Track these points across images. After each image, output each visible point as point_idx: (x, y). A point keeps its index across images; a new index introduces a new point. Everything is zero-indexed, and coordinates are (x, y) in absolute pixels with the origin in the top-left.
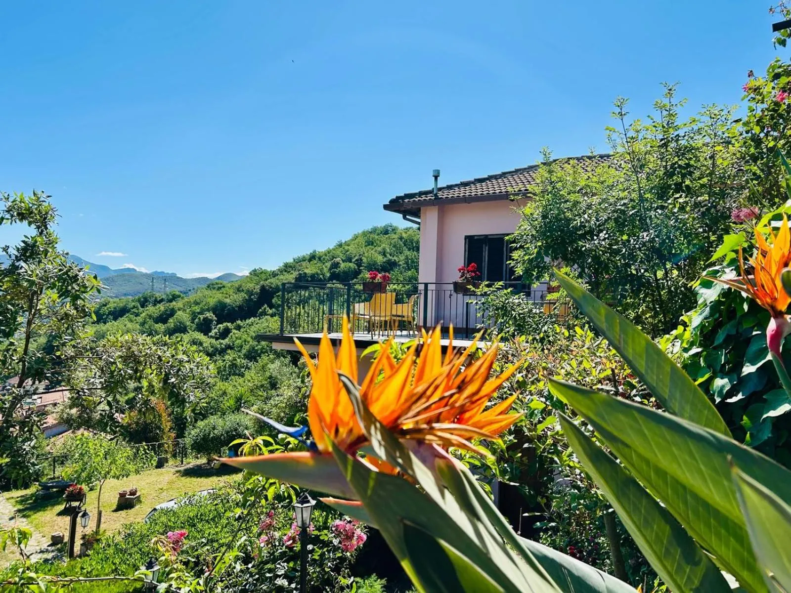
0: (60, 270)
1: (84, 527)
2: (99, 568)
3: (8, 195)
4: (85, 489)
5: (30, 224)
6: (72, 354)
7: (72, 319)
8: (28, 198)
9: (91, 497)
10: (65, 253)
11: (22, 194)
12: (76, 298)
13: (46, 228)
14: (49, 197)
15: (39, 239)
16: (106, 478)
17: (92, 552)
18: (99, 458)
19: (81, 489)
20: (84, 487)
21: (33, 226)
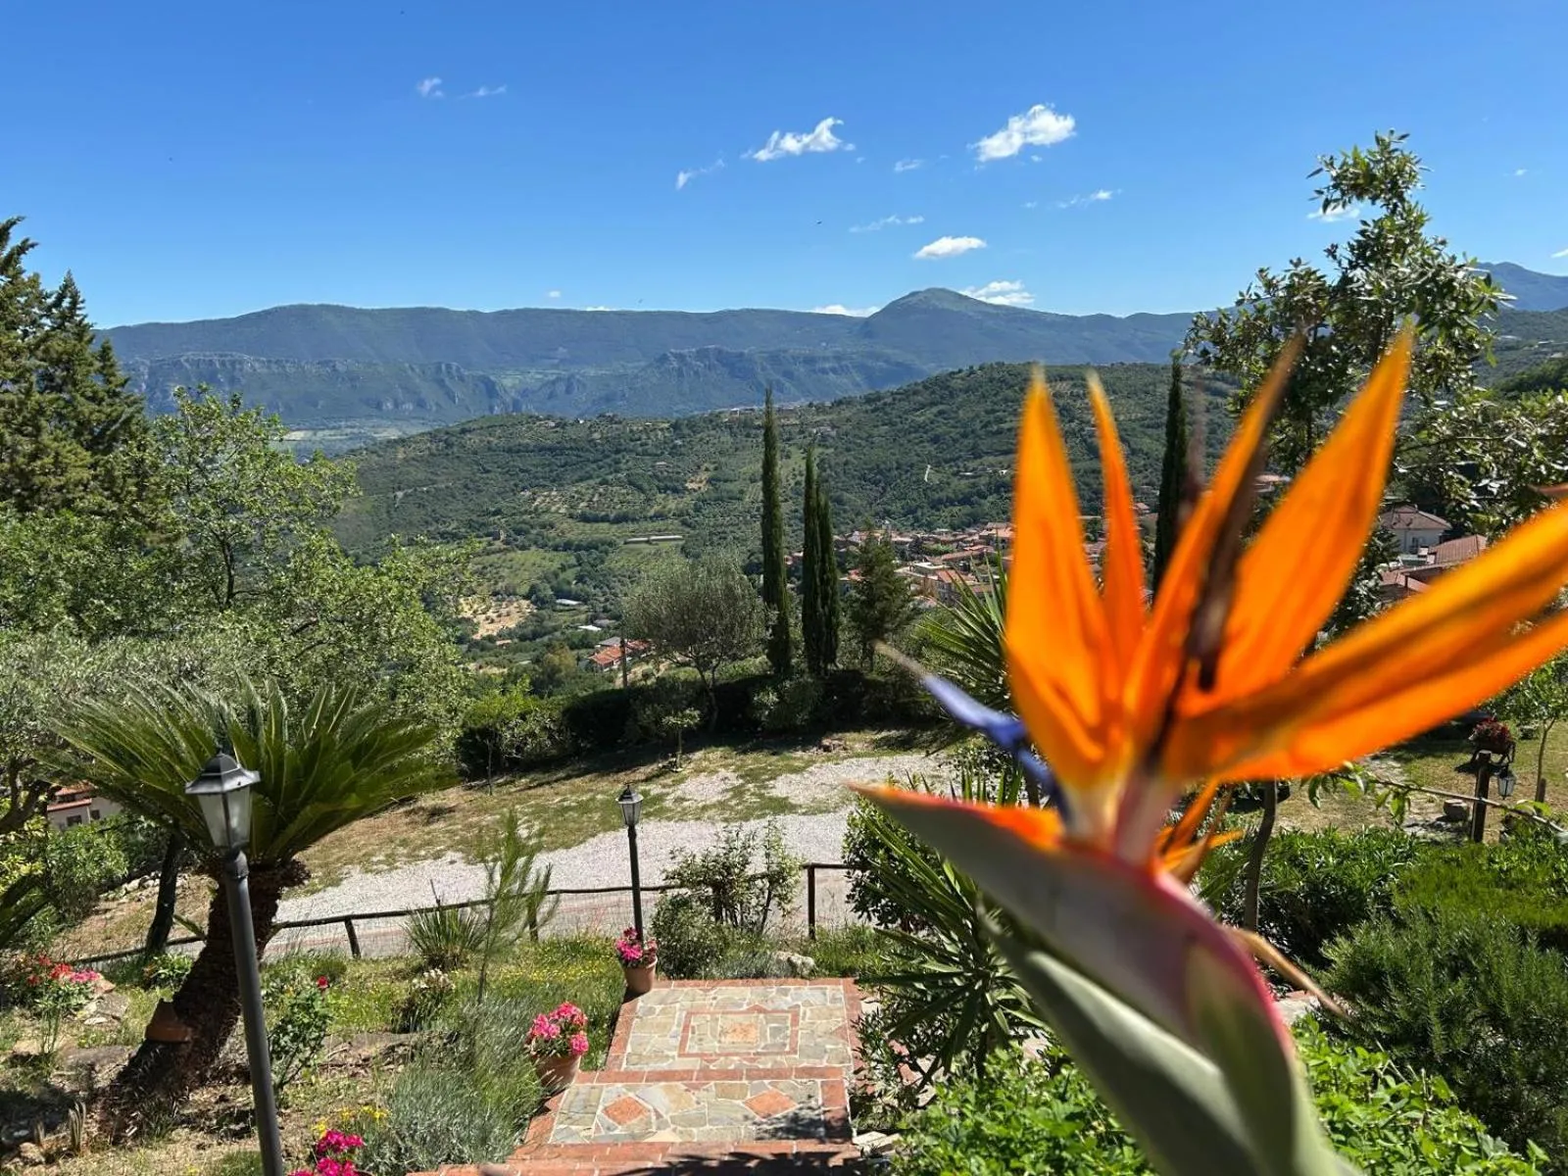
0: (1423, 274)
1: (1504, 796)
2: (1526, 869)
3: (1332, 158)
4: (1512, 732)
5: (1374, 199)
6: (1448, 432)
7: (1446, 366)
8: (1368, 149)
9: (1525, 751)
10: (1440, 239)
11: (1356, 149)
12: (1449, 324)
13: (1402, 200)
14: (1403, 137)
15: (1387, 224)
16: (1557, 716)
17: (1514, 837)
18: (1544, 675)
19: (1504, 730)
20: (1512, 727)
21: (1379, 203)
